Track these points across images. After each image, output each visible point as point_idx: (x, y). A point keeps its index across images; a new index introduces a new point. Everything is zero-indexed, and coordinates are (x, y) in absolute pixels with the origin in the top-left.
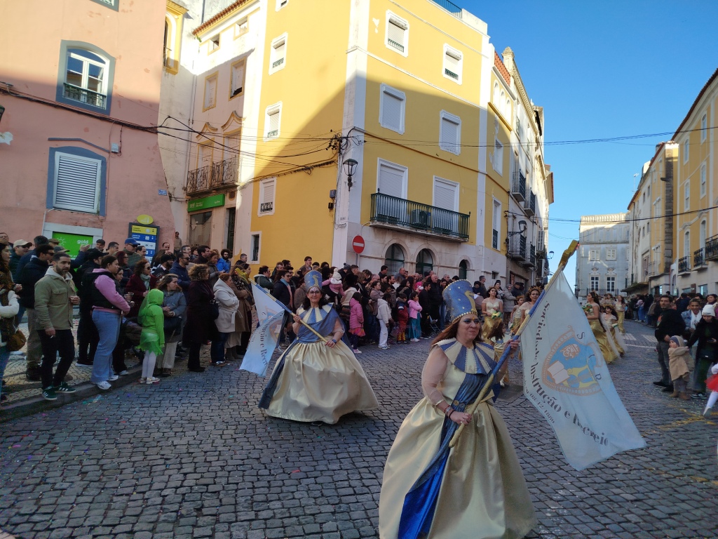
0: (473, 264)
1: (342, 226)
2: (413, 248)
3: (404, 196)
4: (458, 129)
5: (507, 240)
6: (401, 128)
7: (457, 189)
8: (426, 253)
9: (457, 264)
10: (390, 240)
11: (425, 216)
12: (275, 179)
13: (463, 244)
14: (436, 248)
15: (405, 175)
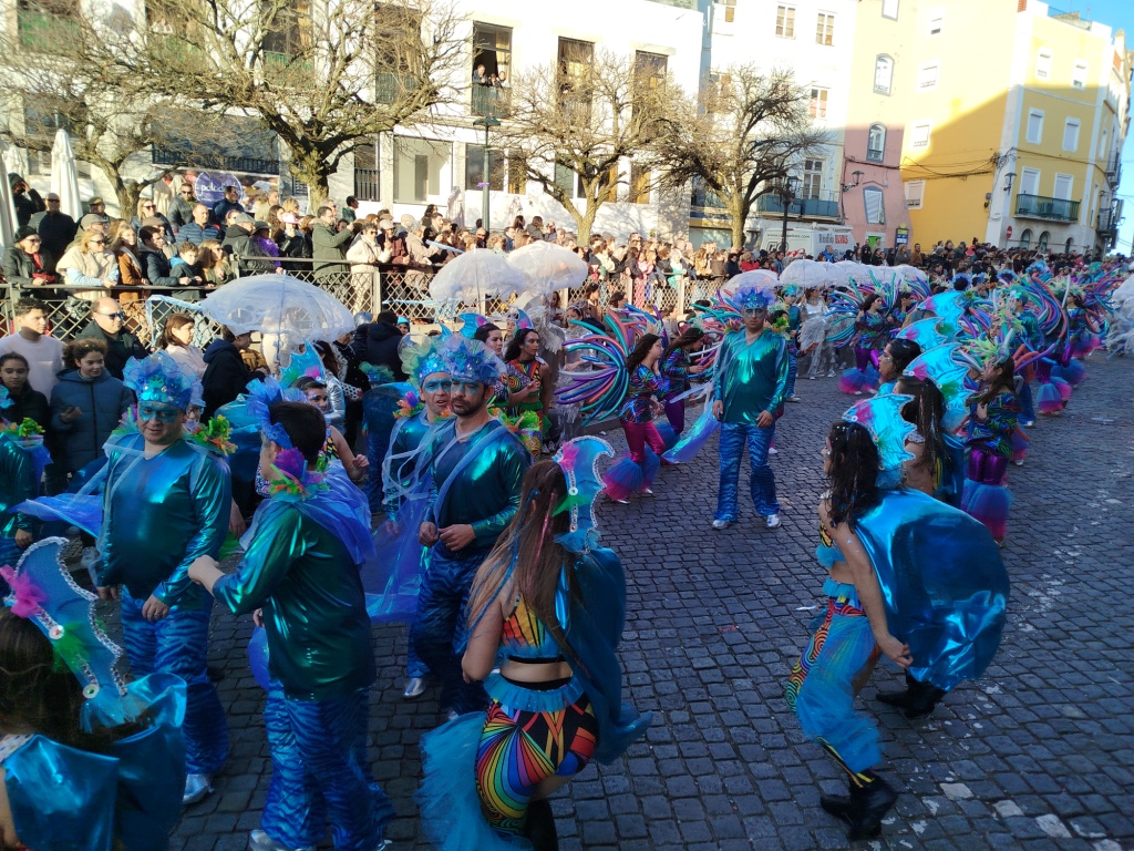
0: (1076, 242)
1: (997, 220)
2: (1038, 230)
3: (1035, 192)
4: (1078, 129)
5: (1098, 217)
6: (1039, 140)
7: (1071, 182)
8: (1045, 234)
9: (1064, 242)
10: (1024, 226)
11: (1050, 206)
12: (924, 182)
13: (1071, 226)
14: (1052, 230)
15: (1038, 178)
